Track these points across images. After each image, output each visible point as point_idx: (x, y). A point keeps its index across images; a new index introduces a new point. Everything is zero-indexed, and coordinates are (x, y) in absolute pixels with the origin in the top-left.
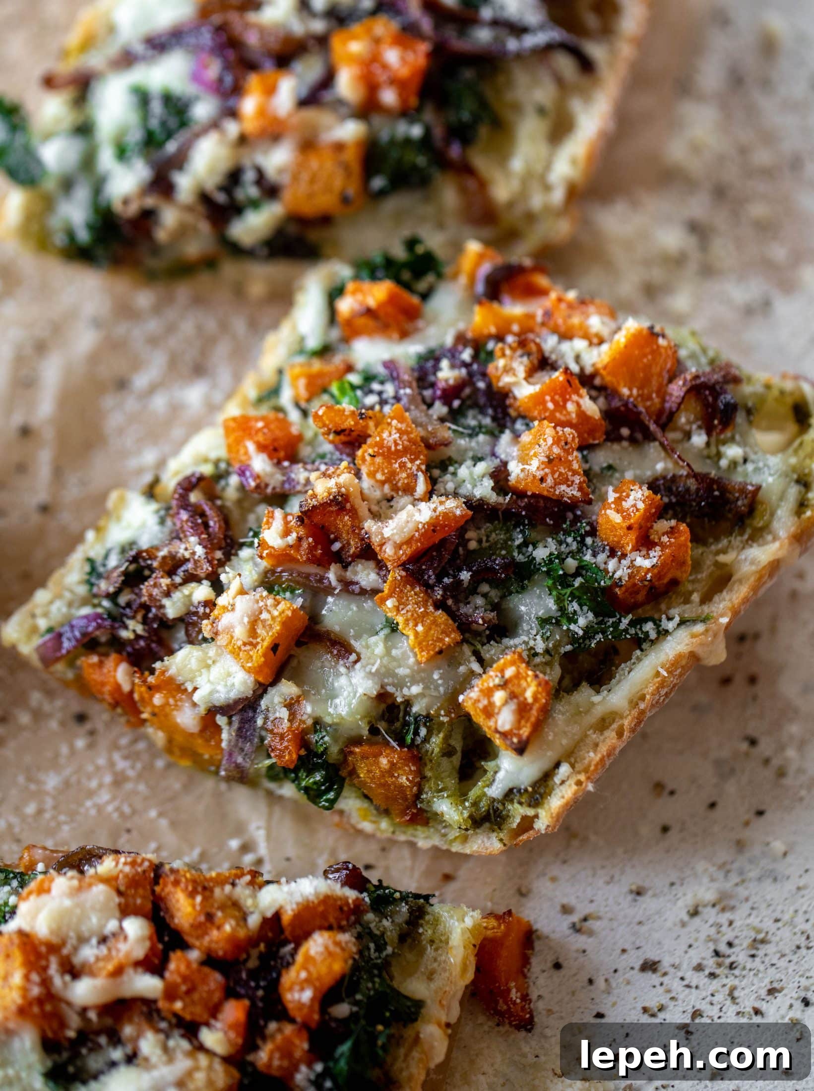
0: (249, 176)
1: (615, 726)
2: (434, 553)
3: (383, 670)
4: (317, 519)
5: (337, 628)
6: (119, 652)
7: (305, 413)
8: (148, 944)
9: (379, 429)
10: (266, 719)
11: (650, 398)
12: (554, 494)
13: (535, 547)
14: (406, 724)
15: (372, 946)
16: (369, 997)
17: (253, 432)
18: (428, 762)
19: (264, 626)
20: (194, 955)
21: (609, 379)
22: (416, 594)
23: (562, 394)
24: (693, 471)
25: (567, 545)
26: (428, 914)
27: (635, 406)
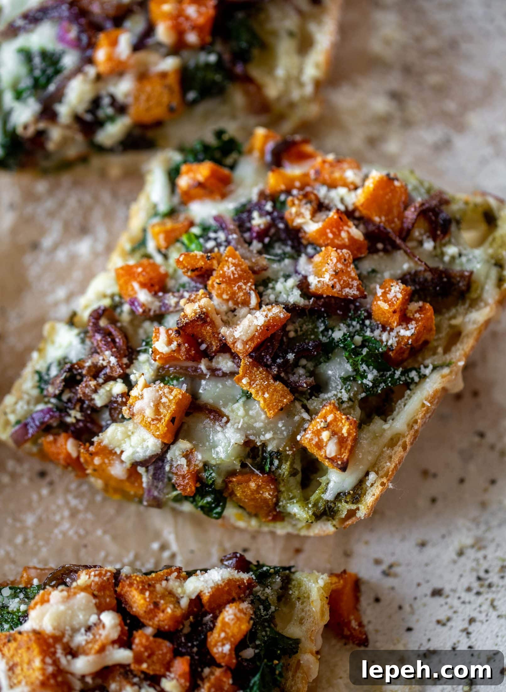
0: (106, 101)
1: (400, 443)
2: (269, 344)
3: (245, 426)
4: (189, 331)
5: (211, 401)
6: (66, 431)
7: (166, 257)
8: (119, 628)
9: (220, 266)
10: (171, 466)
11: (393, 222)
12: (342, 295)
13: (333, 331)
14: (264, 458)
15: (261, 607)
16: (265, 642)
17: (136, 275)
18: (281, 482)
19: (164, 407)
20: (149, 631)
21: (365, 212)
22: (260, 373)
23: (337, 226)
24: (428, 267)
25: (353, 327)
26: (294, 580)
27: (385, 228)
